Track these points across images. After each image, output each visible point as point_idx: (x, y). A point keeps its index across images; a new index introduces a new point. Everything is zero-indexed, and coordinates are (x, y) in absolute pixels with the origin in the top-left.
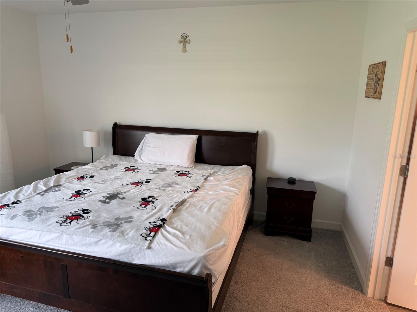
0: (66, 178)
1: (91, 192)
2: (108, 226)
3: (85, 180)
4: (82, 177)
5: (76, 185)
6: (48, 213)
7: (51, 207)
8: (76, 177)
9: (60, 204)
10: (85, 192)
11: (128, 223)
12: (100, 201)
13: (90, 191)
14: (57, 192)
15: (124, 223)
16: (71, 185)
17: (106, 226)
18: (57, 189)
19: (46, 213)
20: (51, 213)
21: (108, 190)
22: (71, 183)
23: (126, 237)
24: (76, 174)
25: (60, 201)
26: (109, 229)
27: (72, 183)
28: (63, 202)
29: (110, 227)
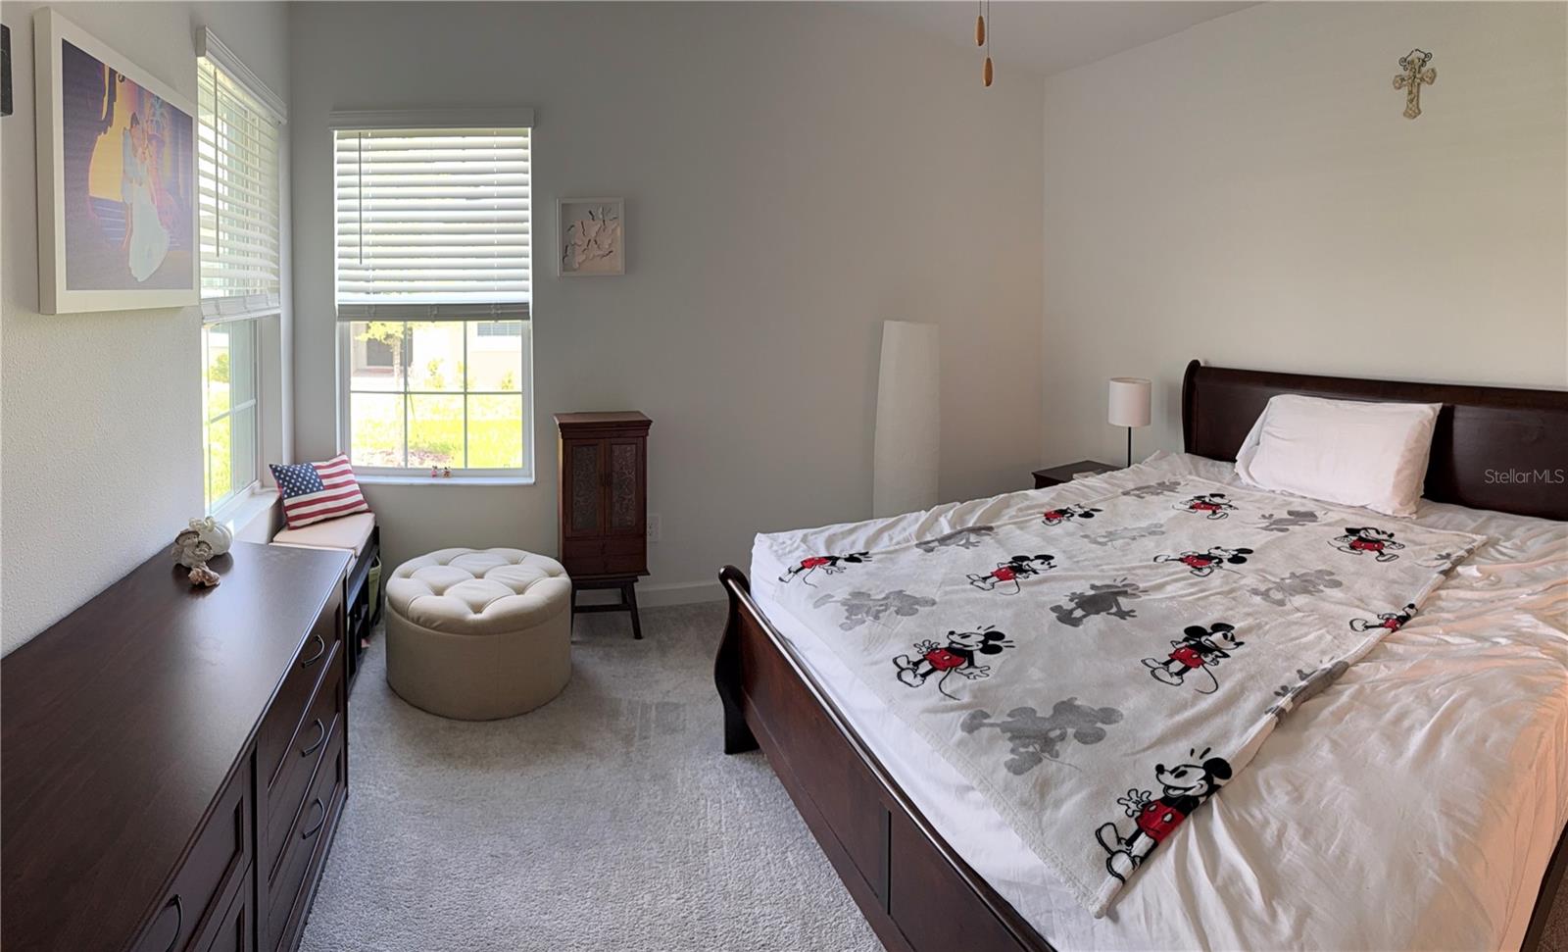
0: (1020, 510)
1: (1051, 567)
2: (1017, 735)
3: (1063, 522)
4: (1062, 513)
5: (1028, 537)
6: (899, 617)
7: (918, 596)
8: (1048, 507)
9: (946, 593)
10: (1036, 564)
11: (1085, 743)
12: (1056, 609)
13: (1052, 565)
14: (968, 548)
15: (1072, 737)
16: (1018, 532)
17: (1009, 735)
18: (973, 538)
19: (895, 614)
20: (905, 618)
21: (1102, 571)
22: (1022, 525)
23: (1047, 815)
24: (1052, 502)
25: (953, 582)
26: (1013, 751)
27: (1022, 529)
28: (961, 587)
29: (1017, 741)
